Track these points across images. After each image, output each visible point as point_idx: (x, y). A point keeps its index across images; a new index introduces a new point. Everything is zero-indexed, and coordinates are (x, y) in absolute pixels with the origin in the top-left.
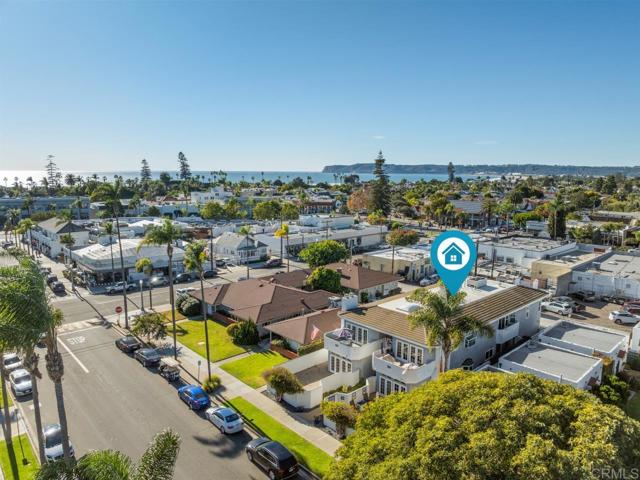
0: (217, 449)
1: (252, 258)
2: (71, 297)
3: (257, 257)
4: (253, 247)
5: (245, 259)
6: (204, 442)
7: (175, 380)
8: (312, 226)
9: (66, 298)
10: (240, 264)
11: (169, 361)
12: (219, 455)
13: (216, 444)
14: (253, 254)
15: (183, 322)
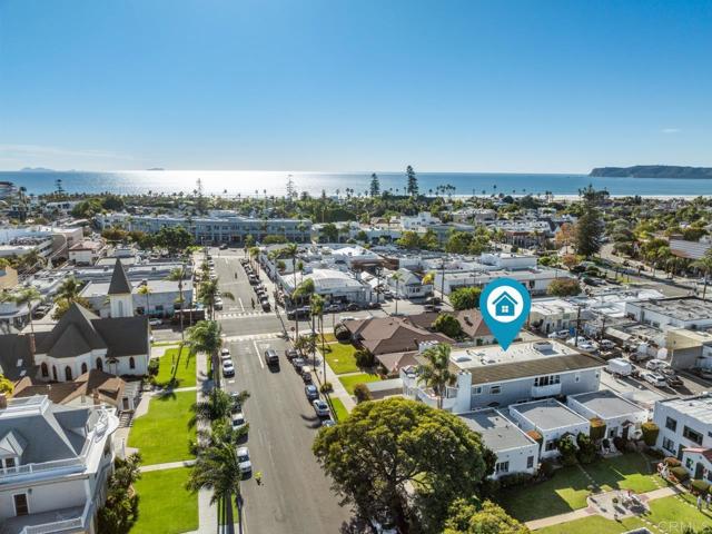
0: (311, 424)
1: (418, 294)
2: (273, 314)
3: (422, 294)
4: (420, 284)
5: (411, 294)
6: (305, 418)
7: (308, 381)
8: (490, 264)
9: (270, 314)
10: (406, 298)
11: (307, 369)
12: (309, 427)
13: (311, 420)
14: (418, 290)
15: (334, 343)
